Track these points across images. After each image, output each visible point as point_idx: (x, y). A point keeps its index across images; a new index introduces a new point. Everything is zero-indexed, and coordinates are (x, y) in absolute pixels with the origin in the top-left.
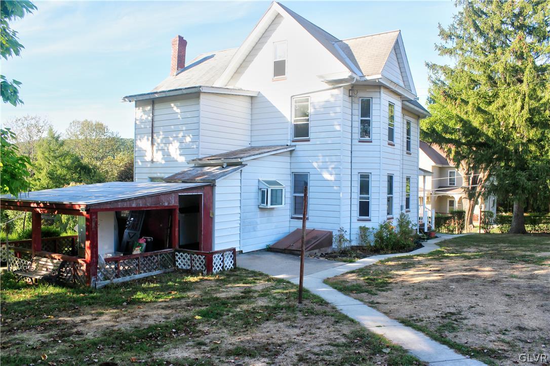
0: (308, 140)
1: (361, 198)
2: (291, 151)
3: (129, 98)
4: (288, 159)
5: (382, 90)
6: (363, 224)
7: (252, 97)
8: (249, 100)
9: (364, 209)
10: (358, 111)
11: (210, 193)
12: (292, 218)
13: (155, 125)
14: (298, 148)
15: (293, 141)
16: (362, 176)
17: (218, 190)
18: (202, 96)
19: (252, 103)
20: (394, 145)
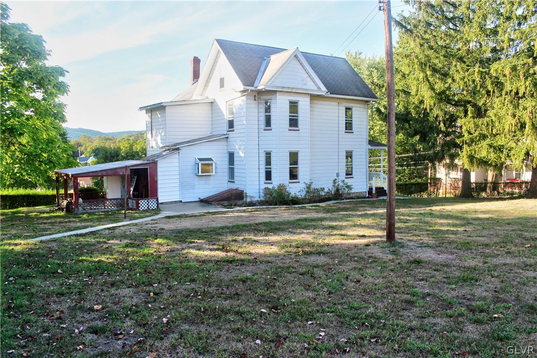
0: (233, 131)
1: (266, 168)
2: (227, 137)
3: (141, 109)
4: (225, 143)
5: (278, 94)
6: (267, 186)
7: (212, 103)
8: (210, 104)
9: (268, 176)
10: (263, 110)
11: (155, 167)
12: (229, 182)
13: (153, 125)
14: (230, 136)
15: (228, 131)
16: (266, 153)
17: (159, 165)
18: (166, 108)
19: (212, 106)
20: (299, 130)
